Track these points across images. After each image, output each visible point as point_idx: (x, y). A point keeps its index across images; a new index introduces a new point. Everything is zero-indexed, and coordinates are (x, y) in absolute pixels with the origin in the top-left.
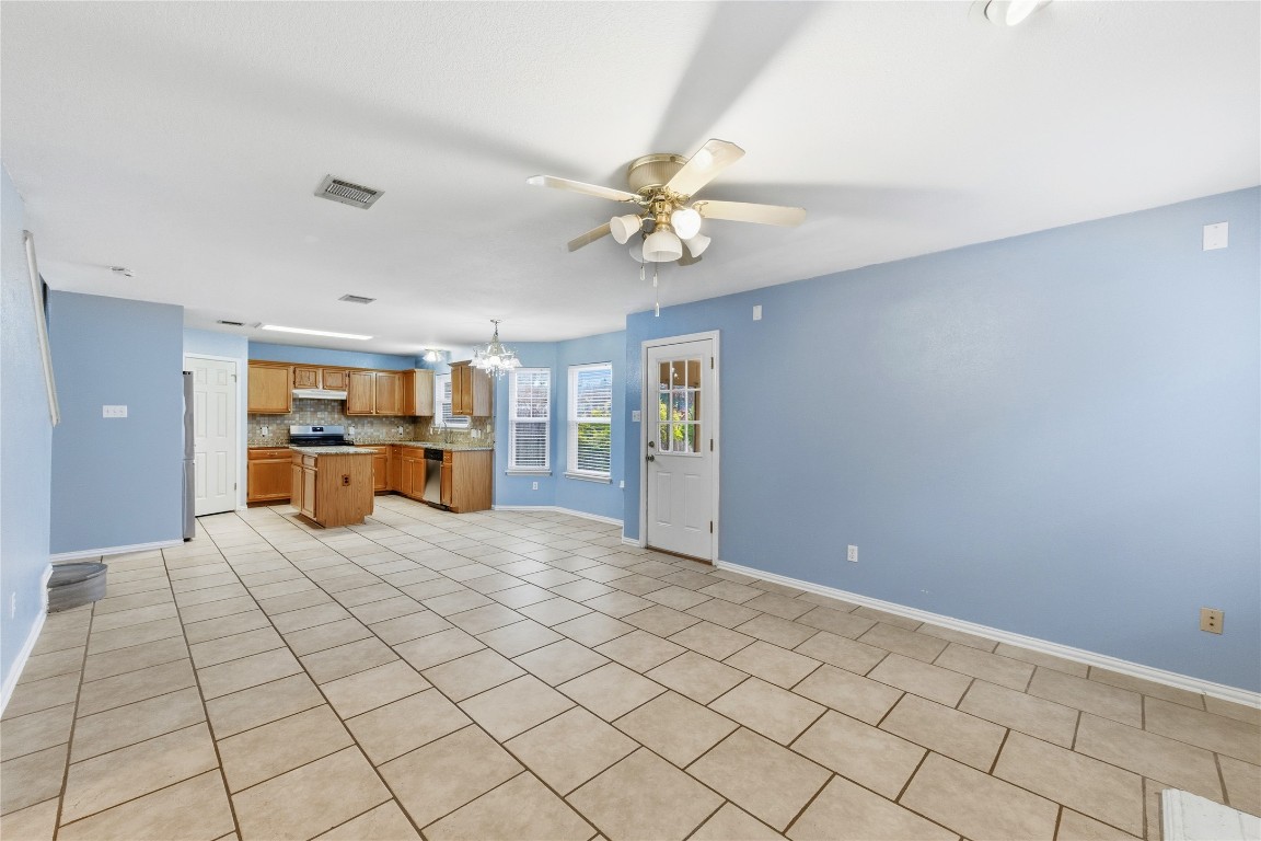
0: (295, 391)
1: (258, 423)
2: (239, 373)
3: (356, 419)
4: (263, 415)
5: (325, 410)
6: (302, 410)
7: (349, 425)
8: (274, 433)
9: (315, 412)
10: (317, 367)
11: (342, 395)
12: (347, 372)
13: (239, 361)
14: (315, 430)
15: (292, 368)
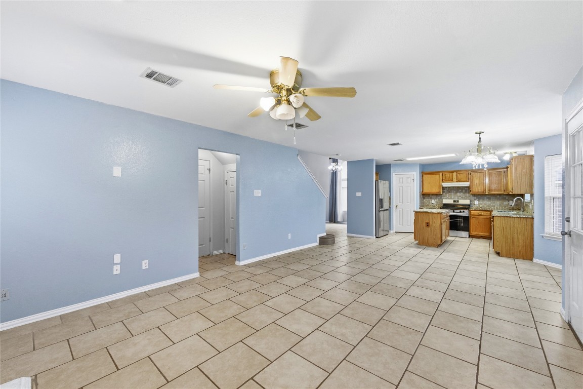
0: (443, 184)
1: (431, 198)
2: (415, 178)
3: (479, 196)
4: (433, 195)
5: (462, 191)
6: (449, 192)
7: (475, 200)
8: (437, 202)
9: (456, 193)
10: (453, 172)
11: (467, 184)
12: (470, 172)
13: (415, 173)
14: (454, 201)
15: (441, 174)
